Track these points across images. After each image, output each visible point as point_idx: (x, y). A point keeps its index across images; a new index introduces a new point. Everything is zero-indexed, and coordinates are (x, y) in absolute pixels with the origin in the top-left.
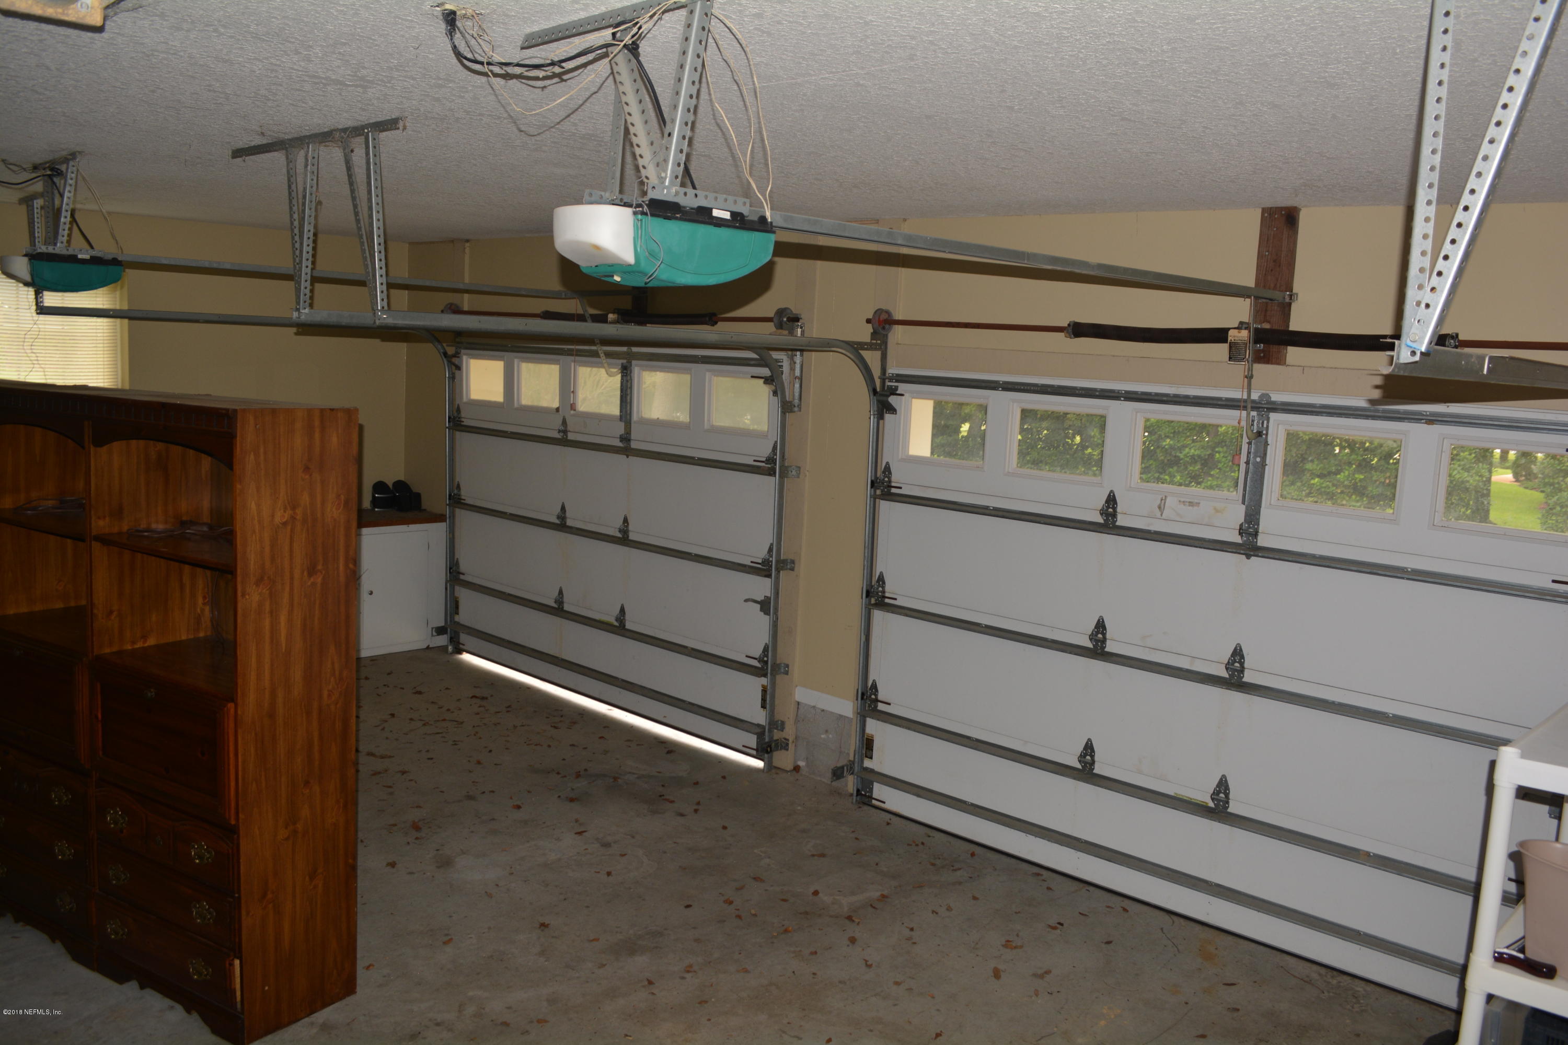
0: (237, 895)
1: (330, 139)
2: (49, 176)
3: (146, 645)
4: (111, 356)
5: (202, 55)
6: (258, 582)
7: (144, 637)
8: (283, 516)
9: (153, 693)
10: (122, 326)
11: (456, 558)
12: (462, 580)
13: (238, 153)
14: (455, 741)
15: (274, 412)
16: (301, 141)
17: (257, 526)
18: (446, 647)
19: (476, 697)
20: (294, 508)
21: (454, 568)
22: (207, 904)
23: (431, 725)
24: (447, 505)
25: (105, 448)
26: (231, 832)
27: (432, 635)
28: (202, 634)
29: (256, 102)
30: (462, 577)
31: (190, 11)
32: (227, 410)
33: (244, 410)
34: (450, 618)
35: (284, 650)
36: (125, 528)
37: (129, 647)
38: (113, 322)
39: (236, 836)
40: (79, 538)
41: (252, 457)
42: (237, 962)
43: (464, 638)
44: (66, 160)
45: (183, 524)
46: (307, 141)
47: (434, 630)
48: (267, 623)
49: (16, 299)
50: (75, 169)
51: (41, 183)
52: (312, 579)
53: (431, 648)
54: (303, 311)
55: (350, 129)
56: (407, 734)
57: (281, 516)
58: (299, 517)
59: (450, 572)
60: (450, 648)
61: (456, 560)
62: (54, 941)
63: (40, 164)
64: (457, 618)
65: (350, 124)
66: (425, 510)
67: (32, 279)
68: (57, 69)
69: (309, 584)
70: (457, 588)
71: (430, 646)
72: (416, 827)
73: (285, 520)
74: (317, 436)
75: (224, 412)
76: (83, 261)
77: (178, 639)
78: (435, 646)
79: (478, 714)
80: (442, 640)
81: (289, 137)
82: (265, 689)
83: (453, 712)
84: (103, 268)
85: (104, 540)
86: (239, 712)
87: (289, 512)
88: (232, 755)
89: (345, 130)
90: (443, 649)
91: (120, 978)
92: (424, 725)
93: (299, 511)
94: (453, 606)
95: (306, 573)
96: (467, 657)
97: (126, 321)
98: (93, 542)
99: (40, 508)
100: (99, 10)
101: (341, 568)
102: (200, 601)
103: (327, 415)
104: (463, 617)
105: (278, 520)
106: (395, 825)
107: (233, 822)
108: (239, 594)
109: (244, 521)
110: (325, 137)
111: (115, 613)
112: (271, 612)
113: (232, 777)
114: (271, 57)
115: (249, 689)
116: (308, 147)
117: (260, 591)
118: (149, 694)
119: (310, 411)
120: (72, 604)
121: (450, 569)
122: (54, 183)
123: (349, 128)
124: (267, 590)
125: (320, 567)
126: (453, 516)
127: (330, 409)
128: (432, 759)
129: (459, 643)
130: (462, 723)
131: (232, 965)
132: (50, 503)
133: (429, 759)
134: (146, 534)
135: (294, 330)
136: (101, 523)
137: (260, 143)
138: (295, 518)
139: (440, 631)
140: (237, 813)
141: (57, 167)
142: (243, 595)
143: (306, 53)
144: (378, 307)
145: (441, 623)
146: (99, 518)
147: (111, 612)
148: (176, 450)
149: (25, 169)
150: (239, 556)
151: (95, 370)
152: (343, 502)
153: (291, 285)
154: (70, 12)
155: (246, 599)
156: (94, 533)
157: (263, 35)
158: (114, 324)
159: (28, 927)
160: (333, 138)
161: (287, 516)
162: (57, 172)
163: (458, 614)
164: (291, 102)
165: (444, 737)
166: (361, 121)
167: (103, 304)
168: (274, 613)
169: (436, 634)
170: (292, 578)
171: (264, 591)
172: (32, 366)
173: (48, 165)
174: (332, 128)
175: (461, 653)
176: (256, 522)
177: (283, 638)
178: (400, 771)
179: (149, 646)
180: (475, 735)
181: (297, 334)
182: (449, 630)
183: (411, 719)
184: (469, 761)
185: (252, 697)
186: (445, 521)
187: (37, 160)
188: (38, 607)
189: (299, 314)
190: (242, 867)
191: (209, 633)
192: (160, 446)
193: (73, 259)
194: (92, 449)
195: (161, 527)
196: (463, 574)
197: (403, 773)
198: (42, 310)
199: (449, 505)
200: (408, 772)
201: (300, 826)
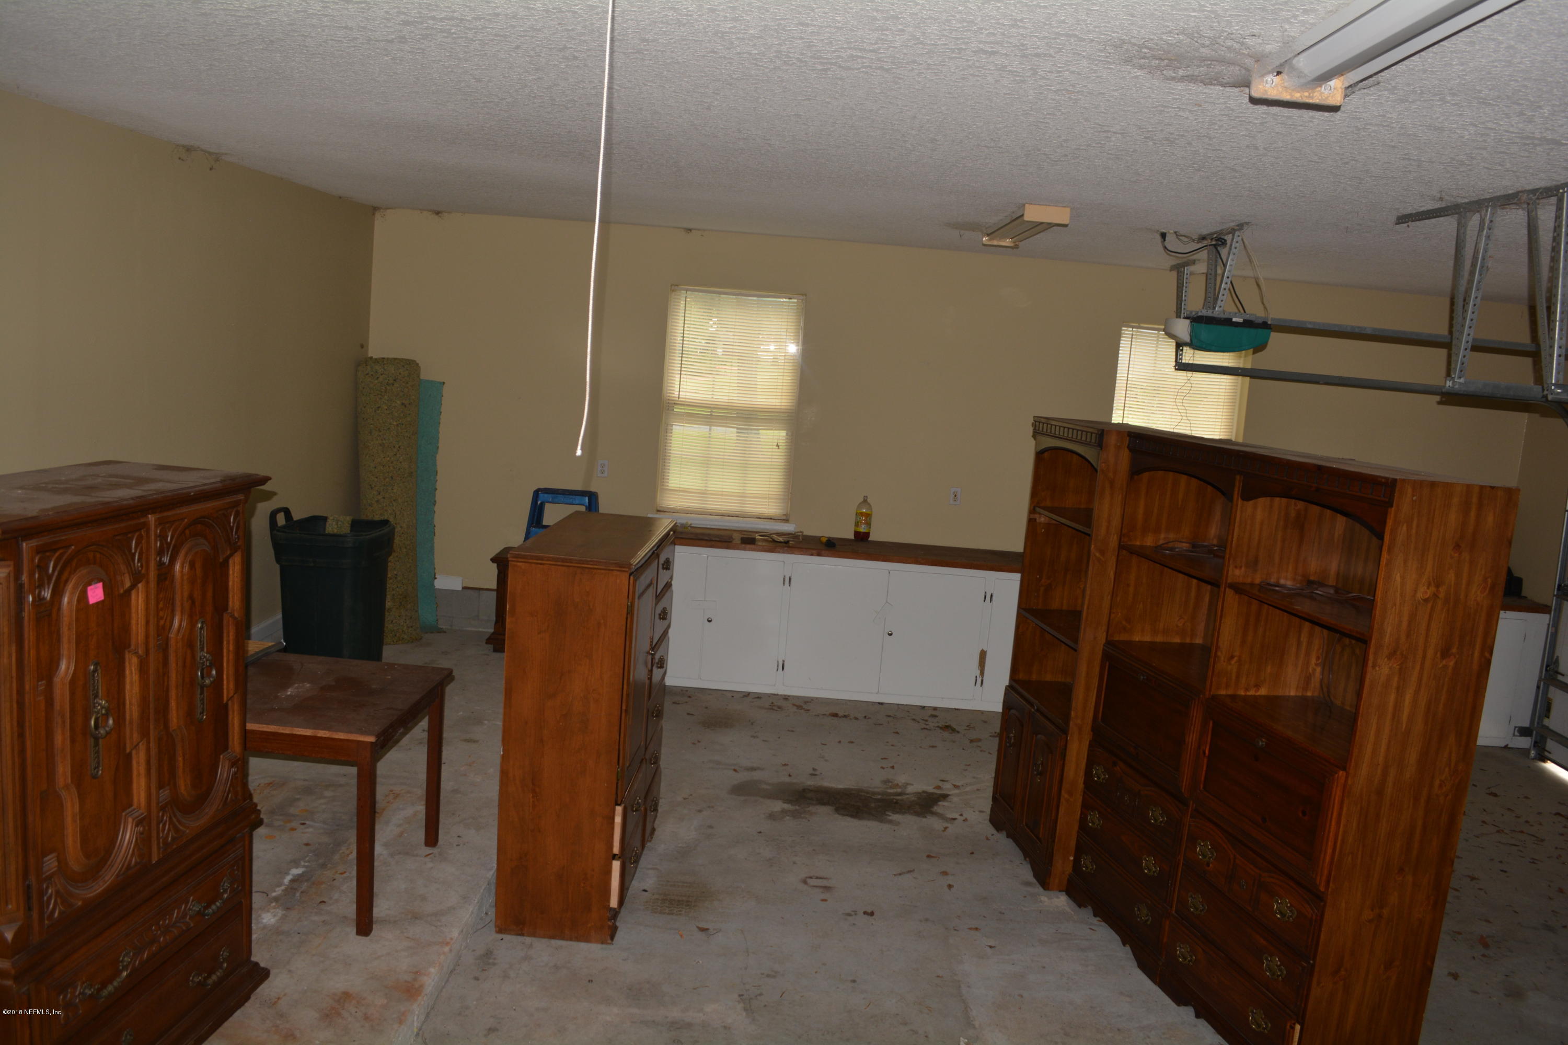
0: (1311, 962)
1: (1515, 201)
2: (1215, 246)
3: (1257, 694)
4: (1230, 411)
5: (1416, 124)
6: (1390, 657)
7: (1257, 686)
8: (1426, 592)
9: (1264, 744)
10: (1242, 384)
11: (1556, 655)
12: (1558, 680)
13: (1403, 219)
14: (1533, 859)
15: (1433, 485)
16: (1478, 205)
17: (1398, 599)
18: (1528, 751)
19: (1561, 815)
20: (1438, 586)
21: (1552, 667)
22: (1279, 960)
23: (1506, 834)
24: (1554, 595)
25: (1251, 502)
26: (1318, 898)
27: (1514, 735)
28: (1309, 694)
29: (1448, 168)
30: (1560, 677)
31: (1424, 82)
32: (1387, 479)
33: (1403, 481)
34: (1539, 719)
35: (1403, 730)
36: (1258, 581)
37: (1242, 693)
38: (1235, 379)
39: (1322, 904)
40: (1215, 584)
41: (1405, 528)
42: (1298, 1027)
43: (1551, 745)
44: (1232, 231)
45: (1310, 583)
46: (1486, 204)
47: (1517, 729)
48: (1392, 697)
49: (1154, 355)
50: (1240, 238)
51: (1206, 252)
52: (1444, 662)
53: (1510, 748)
54: (1458, 381)
55: (1541, 191)
56: (1478, 837)
57: (1423, 592)
58: (1442, 595)
59: (1546, 670)
60: (1533, 753)
61: (1555, 657)
62: (1124, 945)
63: (1208, 235)
64: (1546, 722)
65: (1543, 184)
66: (1525, 597)
67: (1191, 340)
68: (1265, 149)
69: (1441, 666)
70: (1552, 689)
71: (1509, 746)
72: (1484, 942)
73: (1427, 597)
74: (1473, 514)
75: (1383, 480)
76: (1237, 325)
77: (1287, 694)
78: (1514, 746)
79: (1562, 835)
80: (1524, 742)
81: (1467, 201)
82: (1379, 764)
83: (1532, 826)
84: (1253, 331)
85: (1237, 588)
86: (1350, 782)
87: (1433, 589)
88: (1333, 823)
89: (1534, 191)
90: (1525, 752)
91: (1180, 999)
92: (1498, 831)
93: (1442, 590)
94: (1544, 708)
95: (1439, 655)
96: (1551, 767)
97: (1248, 379)
98: (1227, 589)
99: (1177, 550)
100: (1340, 90)
101: (1476, 654)
102: (1313, 661)
103: (1486, 493)
104: (1554, 722)
105: (1420, 595)
106: (1460, 933)
107: (1322, 889)
108: (1370, 663)
109: (1386, 592)
110: (1507, 200)
111: (1236, 659)
112: (1398, 688)
113: (1330, 843)
114: (1488, 122)
115: (1363, 762)
116: (1487, 211)
117: (1390, 665)
118: (1260, 743)
119: (1469, 487)
120: (1188, 641)
121: (1547, 666)
122: (1219, 252)
123: (1539, 189)
124: (1398, 665)
125: (1454, 650)
126: (1559, 610)
127: (1491, 487)
128: (1505, 872)
129: (1544, 749)
130: (1542, 840)
131: (1293, 1028)
132: (1185, 546)
133: (1502, 871)
134: (1277, 589)
135: (1438, 398)
136: (1237, 572)
137: (1430, 208)
138: (1437, 596)
139: (1524, 732)
140: (1328, 882)
141: (1223, 237)
142: (1374, 667)
143: (1530, 114)
144: (1552, 381)
145: (1526, 724)
146: (1236, 567)
147: (1232, 657)
148: (1315, 509)
149: (1193, 241)
150: (1376, 626)
151: (1214, 423)
152: (1489, 586)
153: (1444, 352)
154: (1315, 94)
155: (1376, 671)
156: (1229, 581)
157: (1492, 100)
158: (1236, 381)
159: (1103, 924)
160: (1519, 200)
161: (1429, 593)
162: (1221, 241)
163: (1548, 717)
164: (1486, 165)
165: (1521, 851)
166: (1556, 181)
167: (1229, 363)
168: (1400, 691)
169: (1518, 734)
170: (1424, 657)
171: (1395, 665)
172: (1181, 418)
173: (1215, 236)
174: (1520, 189)
175: (1544, 761)
176: (1398, 595)
177: (1405, 718)
178: (1469, 876)
179: (1259, 696)
180: (1557, 858)
181: (1439, 403)
182: (1534, 732)
183: (1484, 822)
184: (1549, 886)
185: (1364, 770)
186: (1549, 613)
187: (1205, 232)
188: (1159, 639)
189: (1453, 384)
190: (1322, 937)
191: (1316, 694)
192: (1301, 505)
193: (1228, 322)
194: (1240, 502)
195: (1289, 583)
196: (1563, 675)
197: (1473, 879)
198: (1181, 366)
199: (1557, 596)
200: (1478, 879)
201: (1385, 912)
